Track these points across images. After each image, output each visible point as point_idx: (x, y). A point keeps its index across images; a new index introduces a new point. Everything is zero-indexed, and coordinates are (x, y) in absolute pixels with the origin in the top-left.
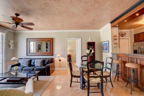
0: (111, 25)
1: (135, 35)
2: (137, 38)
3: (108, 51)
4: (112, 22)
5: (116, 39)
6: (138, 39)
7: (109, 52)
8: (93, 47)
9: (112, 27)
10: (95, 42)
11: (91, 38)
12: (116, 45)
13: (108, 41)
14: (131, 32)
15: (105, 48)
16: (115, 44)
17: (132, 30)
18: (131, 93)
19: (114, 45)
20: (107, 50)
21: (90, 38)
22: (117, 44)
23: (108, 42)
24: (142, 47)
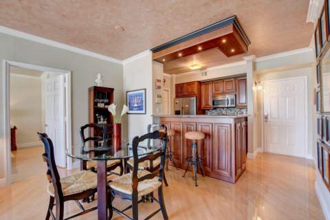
0: (153, 57)
1: (177, 86)
2: (179, 90)
3: (143, 112)
4: (155, 50)
5: (159, 87)
6: (181, 93)
7: (145, 113)
8: (106, 101)
9: (154, 60)
10: (113, 89)
11: (102, 77)
12: (160, 99)
13: (145, 89)
14: (172, 79)
15: (136, 105)
16: (158, 97)
17: (174, 75)
18: (196, 186)
19: (157, 100)
20: (142, 109)
21: (99, 76)
22: (161, 97)
23: (144, 91)
24: (187, 106)
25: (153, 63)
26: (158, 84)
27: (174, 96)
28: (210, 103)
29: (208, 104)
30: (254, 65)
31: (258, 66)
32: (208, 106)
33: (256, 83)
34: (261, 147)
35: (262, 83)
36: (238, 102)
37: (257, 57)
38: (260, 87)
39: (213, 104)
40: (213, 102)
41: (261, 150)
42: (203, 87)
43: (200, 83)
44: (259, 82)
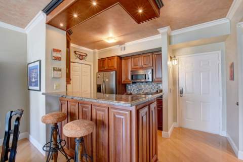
1: (100, 61)
2: (101, 65)
5: (58, 59)
7: (40, 90)
9: (48, 24)
12: (59, 72)
13: (40, 61)
15: (33, 80)
16: (54, 69)
17: (97, 50)
19: (54, 74)
20: (36, 85)
22: (60, 70)
24: (107, 80)
25: (47, 28)
26: (55, 54)
27: (97, 70)
28: (130, 78)
29: (127, 79)
30: (170, 38)
31: (173, 40)
32: (127, 80)
33: (171, 58)
34: (176, 122)
35: (177, 58)
36: (154, 77)
37: (173, 29)
38: (175, 62)
39: (132, 79)
40: (132, 76)
41: (176, 125)
42: (123, 61)
43: (120, 58)
44: (175, 57)
